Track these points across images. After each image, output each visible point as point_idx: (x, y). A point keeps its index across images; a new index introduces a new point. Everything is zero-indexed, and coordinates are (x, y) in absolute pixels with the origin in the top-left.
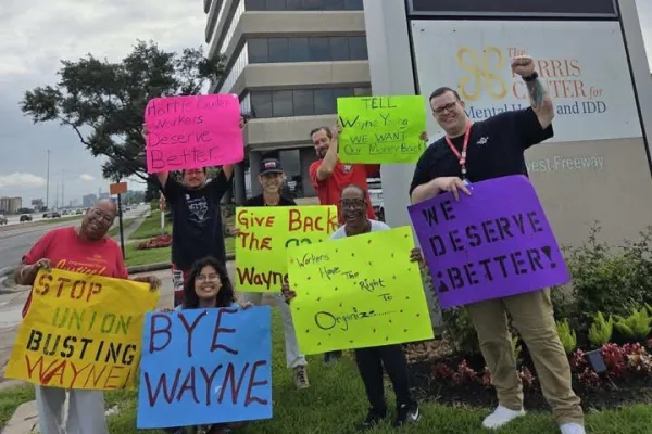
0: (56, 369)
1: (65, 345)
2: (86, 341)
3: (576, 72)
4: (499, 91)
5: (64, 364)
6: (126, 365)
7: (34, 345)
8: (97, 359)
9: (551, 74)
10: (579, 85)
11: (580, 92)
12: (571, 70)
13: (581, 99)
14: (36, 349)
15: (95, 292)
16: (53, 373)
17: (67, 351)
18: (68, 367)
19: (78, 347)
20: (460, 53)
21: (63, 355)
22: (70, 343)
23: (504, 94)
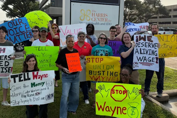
0: (98, 78)
1: (98, 73)
2: (103, 72)
3: (106, 16)
4: (88, 19)
5: (99, 77)
6: (116, 77)
7: (91, 73)
8: (108, 75)
9: (101, 16)
10: (106, 19)
11: (106, 21)
12: (105, 16)
13: (106, 22)
14: (92, 74)
15: (102, 60)
16: (97, 79)
17: (99, 74)
18: (100, 77)
19: (102, 73)
20: (81, 10)
21: (98, 75)
22: (99, 72)
23: (89, 20)
